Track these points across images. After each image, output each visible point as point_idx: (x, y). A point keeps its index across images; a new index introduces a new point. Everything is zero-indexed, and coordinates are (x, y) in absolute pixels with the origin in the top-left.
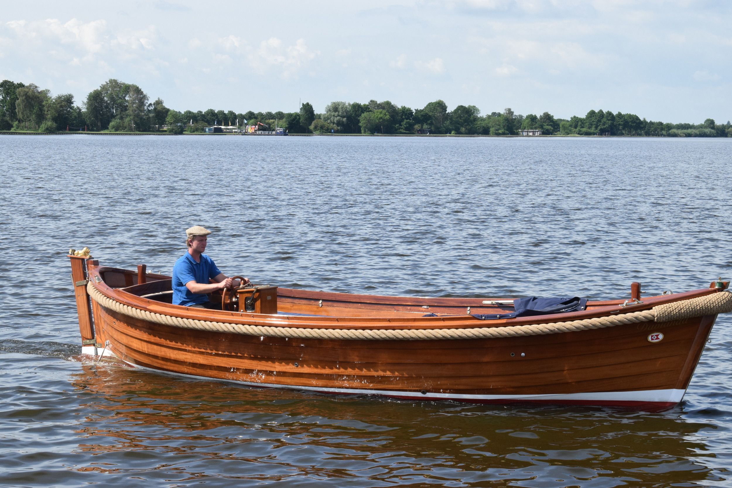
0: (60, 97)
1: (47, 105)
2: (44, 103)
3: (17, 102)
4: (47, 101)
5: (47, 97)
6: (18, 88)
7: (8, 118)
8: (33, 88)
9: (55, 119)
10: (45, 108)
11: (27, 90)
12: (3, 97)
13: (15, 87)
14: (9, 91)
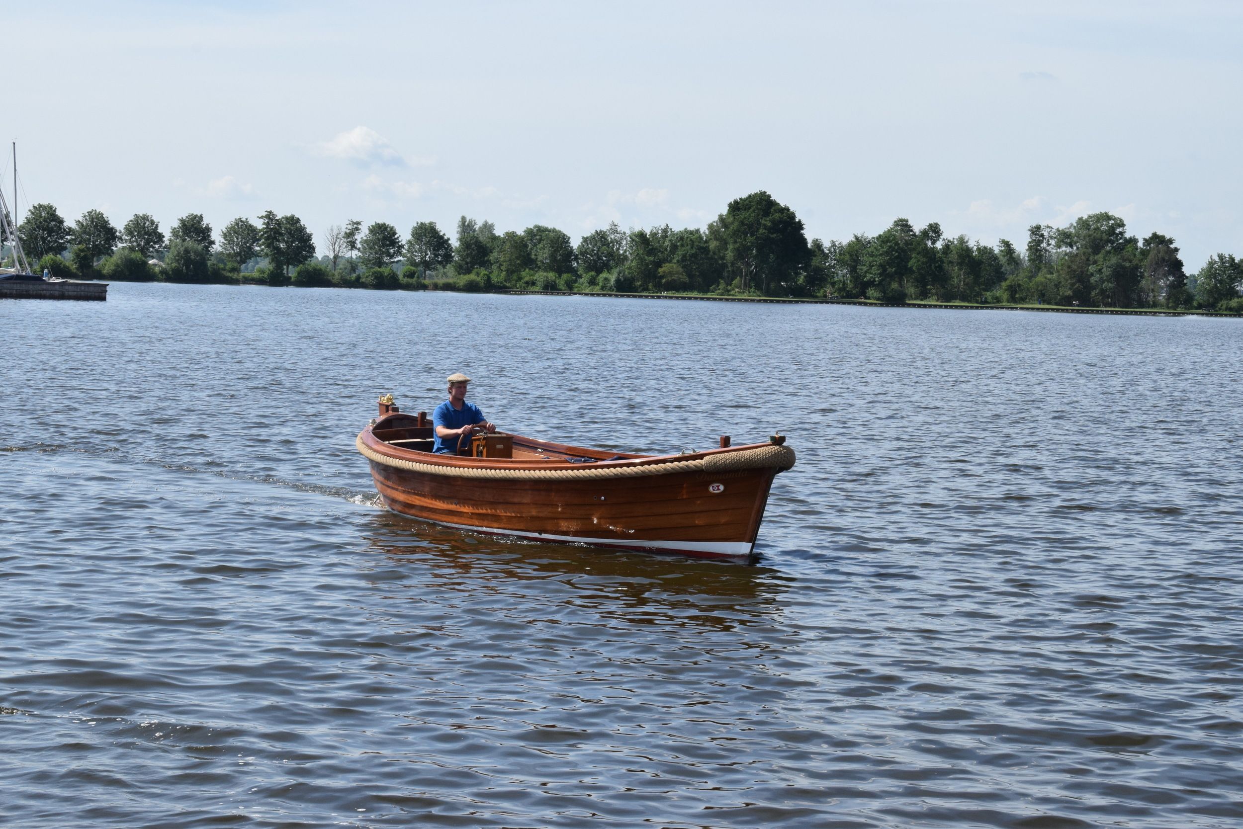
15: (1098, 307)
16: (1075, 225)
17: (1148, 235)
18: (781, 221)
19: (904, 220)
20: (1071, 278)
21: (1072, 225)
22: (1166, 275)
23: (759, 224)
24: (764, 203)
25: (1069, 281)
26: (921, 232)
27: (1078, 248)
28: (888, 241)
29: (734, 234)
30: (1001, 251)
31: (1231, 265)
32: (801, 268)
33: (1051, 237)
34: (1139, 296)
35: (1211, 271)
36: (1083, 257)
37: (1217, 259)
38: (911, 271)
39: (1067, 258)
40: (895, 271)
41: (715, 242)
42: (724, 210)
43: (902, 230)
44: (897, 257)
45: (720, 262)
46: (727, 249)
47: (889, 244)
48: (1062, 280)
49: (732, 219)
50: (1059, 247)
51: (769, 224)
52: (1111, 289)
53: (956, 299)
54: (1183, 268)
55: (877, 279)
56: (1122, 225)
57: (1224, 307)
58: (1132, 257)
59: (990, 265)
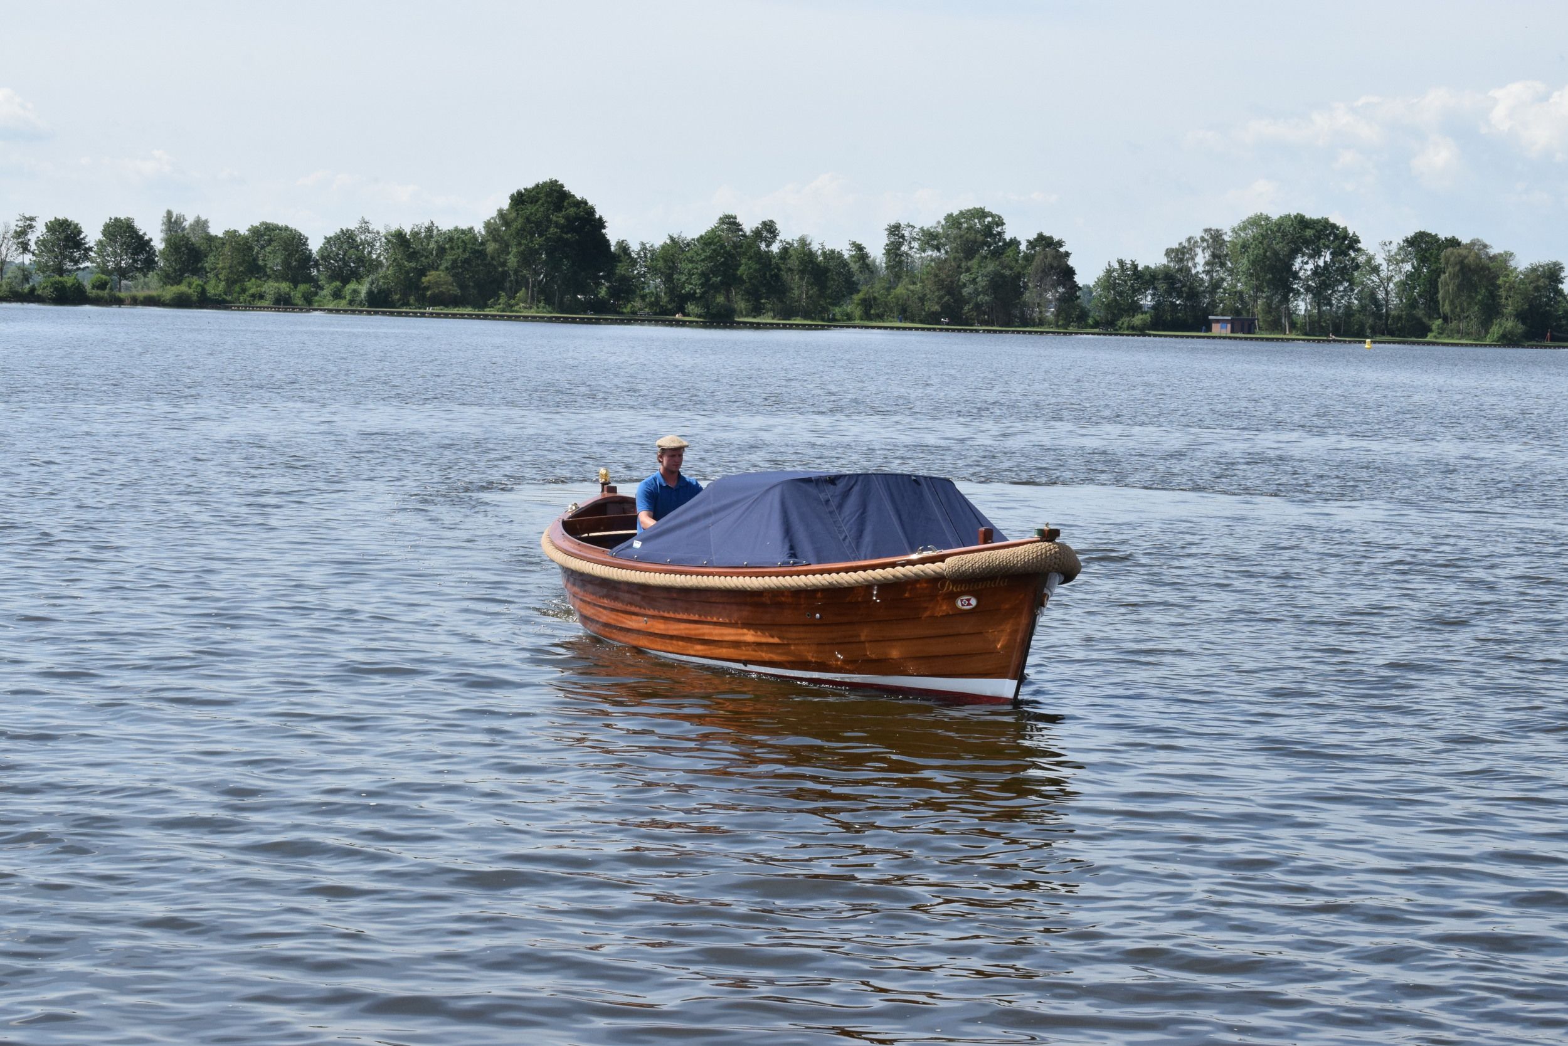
0: (1534, 270)
1: (1507, 285)
2: (1500, 281)
3: (1443, 277)
4: (1507, 276)
5: (1506, 268)
6: (1446, 247)
7: (1420, 313)
8: (1479, 250)
9: (1520, 316)
10: (1503, 293)
11: (1464, 252)
12: (1413, 267)
13: (1439, 246)
14: (1427, 255)
15: (972, 325)
16: (943, 222)
17: (1033, 236)
18: (577, 218)
19: (732, 217)
20: (938, 290)
21: (939, 222)
22: (1054, 286)
23: (550, 221)
24: (555, 194)
25: (937, 294)
26: (752, 232)
27: (947, 252)
28: (710, 244)
29: (517, 234)
30: (852, 256)
31: (1134, 274)
32: (602, 278)
33: (914, 239)
34: (1022, 313)
35: (1109, 281)
36: (953, 264)
37: (1117, 266)
38: (740, 280)
39: (933, 264)
40: (721, 281)
41: (493, 244)
42: (505, 204)
43: (729, 229)
44: (722, 264)
45: (500, 269)
46: (508, 253)
47: (713, 247)
48: (928, 291)
49: (514, 215)
50: (924, 251)
51: (562, 221)
52: (987, 303)
53: (797, 316)
54: (1075, 276)
55: (698, 291)
56: (1001, 223)
57: (1125, 325)
58: (1013, 263)
59: (839, 274)
